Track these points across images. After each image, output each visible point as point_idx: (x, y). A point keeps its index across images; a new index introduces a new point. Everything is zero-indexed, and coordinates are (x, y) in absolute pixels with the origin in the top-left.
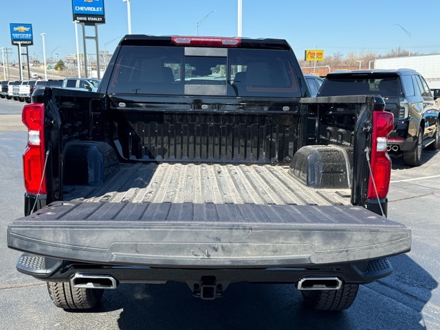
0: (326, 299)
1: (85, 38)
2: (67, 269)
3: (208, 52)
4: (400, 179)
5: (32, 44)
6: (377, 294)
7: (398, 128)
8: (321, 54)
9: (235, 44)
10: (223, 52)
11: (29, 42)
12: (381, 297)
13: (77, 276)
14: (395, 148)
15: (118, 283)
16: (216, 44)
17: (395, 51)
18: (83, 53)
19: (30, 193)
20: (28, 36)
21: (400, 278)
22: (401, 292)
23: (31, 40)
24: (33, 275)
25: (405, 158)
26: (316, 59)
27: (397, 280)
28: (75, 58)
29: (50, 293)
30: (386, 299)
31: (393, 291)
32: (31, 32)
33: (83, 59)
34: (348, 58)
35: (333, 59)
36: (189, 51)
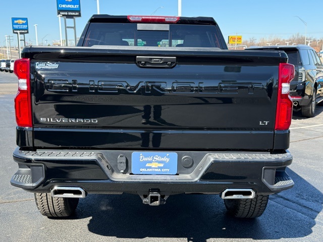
0: (243, 209)
1: (66, 27)
2: (48, 183)
3: (155, 27)
4: (299, 126)
5: (28, 33)
6: (282, 206)
7: (297, 89)
8: (240, 39)
9: (175, 21)
10: (166, 27)
11: (26, 31)
12: (285, 208)
13: (56, 188)
14: (295, 104)
15: (86, 194)
16: (161, 21)
17: (295, 36)
18: (65, 39)
19: (20, 127)
20: (25, 27)
21: (299, 195)
22: (300, 205)
23: (27, 29)
24: (22, 188)
25: (302, 111)
26: (236, 42)
27: (297, 197)
28: (59, 43)
29: (37, 204)
30: (288, 210)
31: (294, 205)
32: (27, 24)
33: (65, 43)
34: (260, 42)
35: (249, 42)
36: (140, 27)
